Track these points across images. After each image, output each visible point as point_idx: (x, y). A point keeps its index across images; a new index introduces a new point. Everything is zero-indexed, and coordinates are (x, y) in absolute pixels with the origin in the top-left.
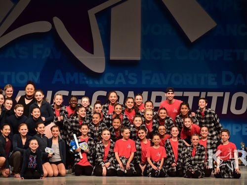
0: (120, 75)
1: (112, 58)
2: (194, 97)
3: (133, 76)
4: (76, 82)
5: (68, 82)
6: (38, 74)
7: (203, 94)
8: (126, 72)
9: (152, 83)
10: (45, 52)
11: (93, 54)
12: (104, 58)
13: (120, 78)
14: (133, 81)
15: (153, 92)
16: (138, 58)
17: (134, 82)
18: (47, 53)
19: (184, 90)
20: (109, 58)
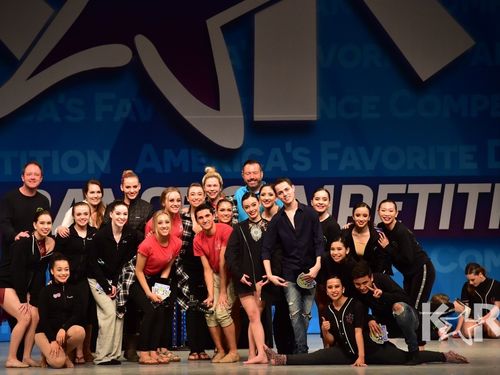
0: (276, 151)
1: (258, 117)
2: (430, 195)
3: (301, 154)
4: (186, 170)
5: (168, 170)
6: (107, 154)
7: (450, 188)
8: (288, 146)
9: (342, 167)
10: (119, 107)
11: (219, 109)
12: (242, 117)
13: (276, 159)
14: (302, 164)
15: (344, 186)
16: (312, 116)
17: (305, 167)
18: (123, 109)
19: (408, 181)
20: (253, 118)
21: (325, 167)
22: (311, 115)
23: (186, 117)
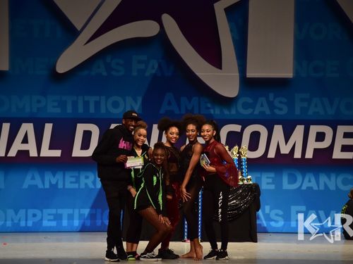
21: (298, 112)
22: (288, 74)
23: (197, 74)
